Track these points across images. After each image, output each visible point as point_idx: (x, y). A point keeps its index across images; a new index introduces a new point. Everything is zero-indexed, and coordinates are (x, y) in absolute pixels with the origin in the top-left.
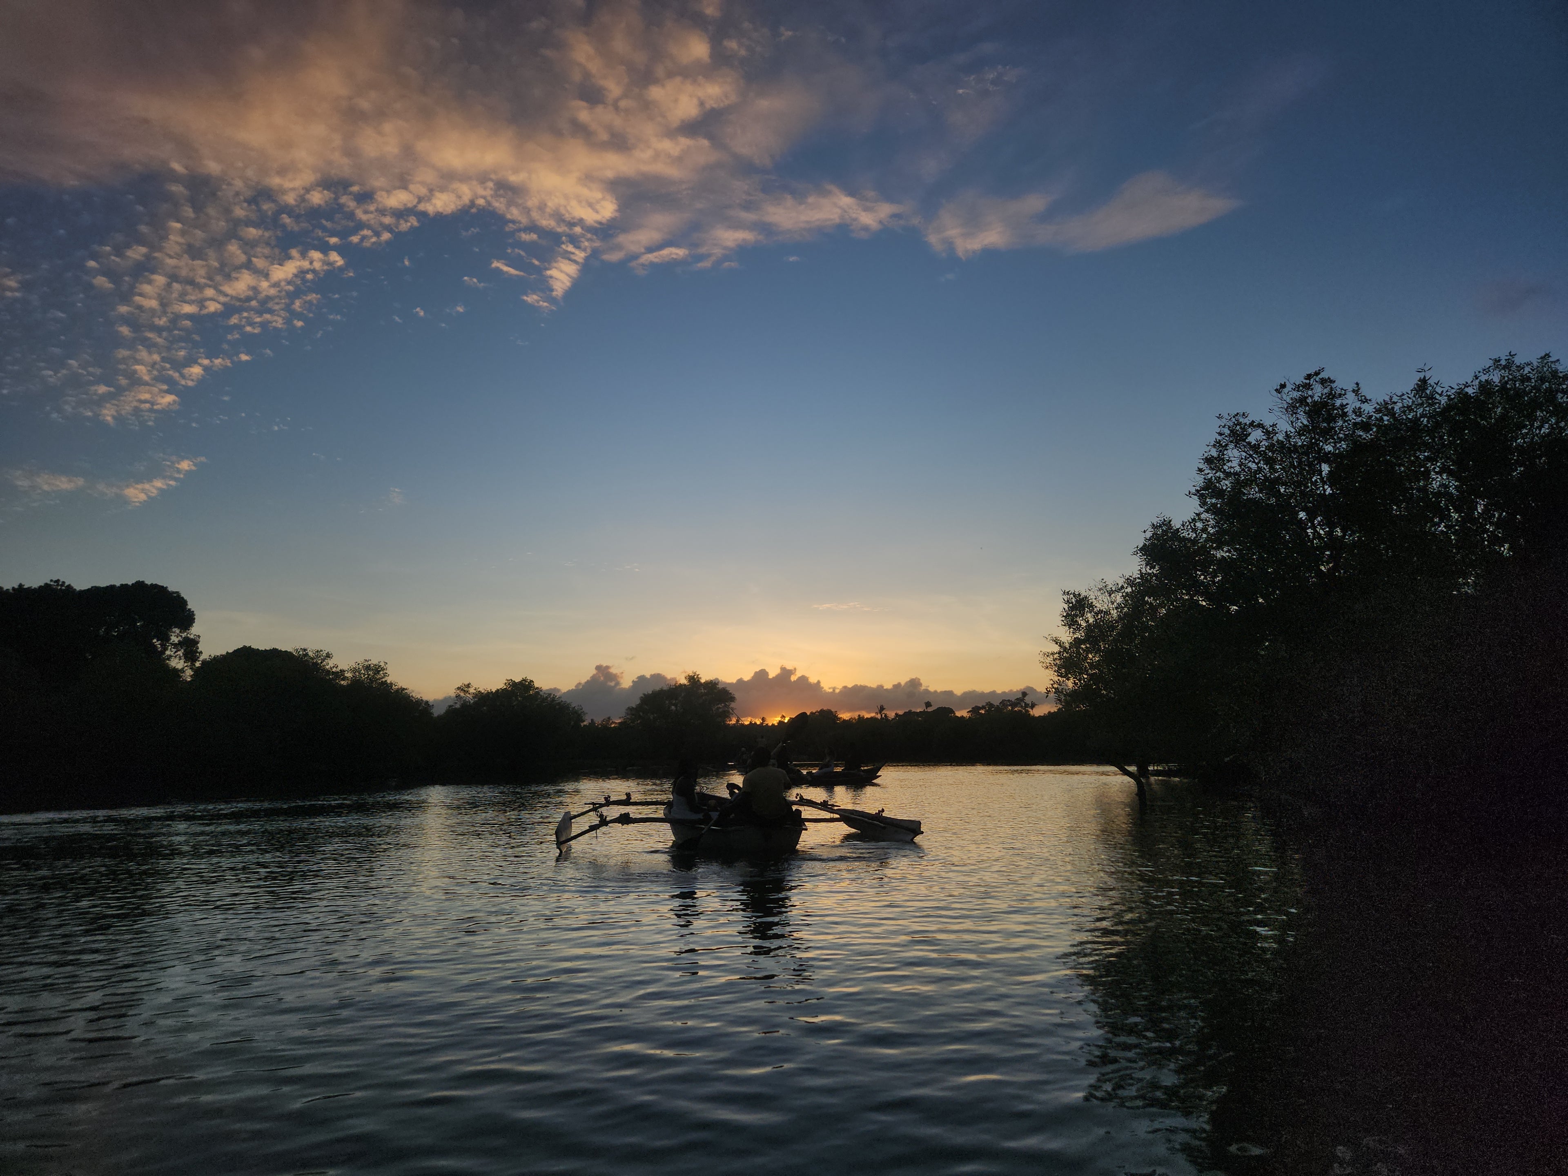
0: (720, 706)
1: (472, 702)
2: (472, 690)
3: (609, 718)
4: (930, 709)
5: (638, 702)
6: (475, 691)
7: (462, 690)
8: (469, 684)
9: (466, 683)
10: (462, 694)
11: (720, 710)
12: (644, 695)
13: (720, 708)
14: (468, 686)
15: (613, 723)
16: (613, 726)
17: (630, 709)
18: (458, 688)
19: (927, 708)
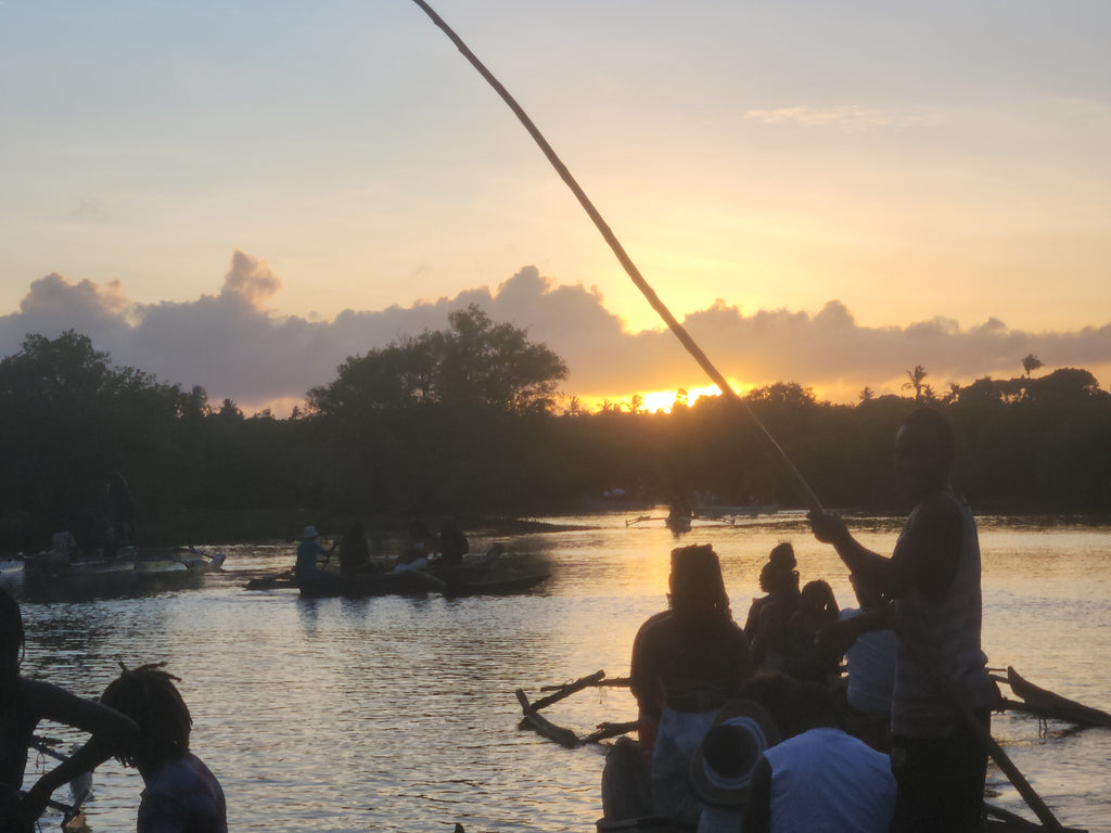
0: (529, 388)
4: (1037, 374)
11: (532, 398)
12: (350, 359)
13: (531, 393)
19: (1028, 373)
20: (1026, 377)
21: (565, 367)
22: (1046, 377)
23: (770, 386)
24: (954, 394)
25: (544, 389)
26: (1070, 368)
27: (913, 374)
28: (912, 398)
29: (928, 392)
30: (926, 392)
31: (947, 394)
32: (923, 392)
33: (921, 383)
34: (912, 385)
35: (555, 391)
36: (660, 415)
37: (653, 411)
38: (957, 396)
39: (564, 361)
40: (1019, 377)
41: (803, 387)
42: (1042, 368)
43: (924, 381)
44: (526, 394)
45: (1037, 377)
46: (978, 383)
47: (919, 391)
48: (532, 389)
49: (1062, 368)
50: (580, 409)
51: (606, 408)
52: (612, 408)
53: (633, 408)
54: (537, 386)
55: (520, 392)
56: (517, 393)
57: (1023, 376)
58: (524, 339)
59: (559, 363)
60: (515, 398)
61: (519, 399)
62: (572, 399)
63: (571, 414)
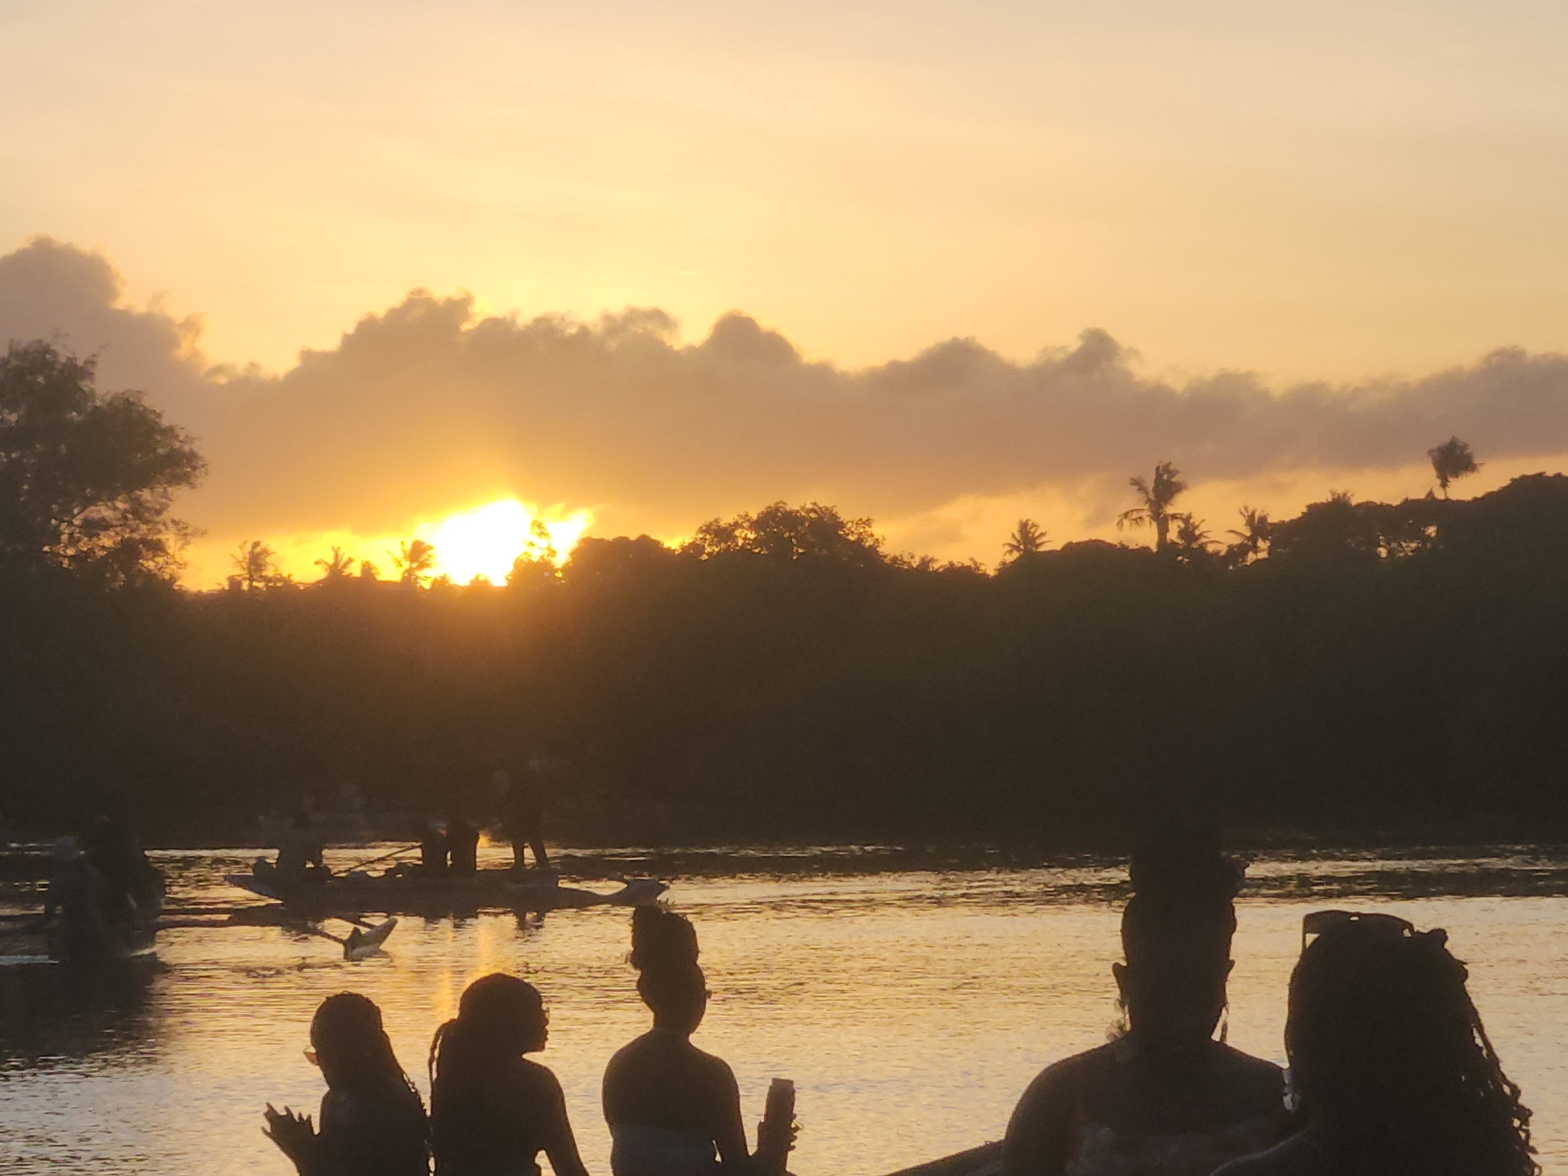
19: (1444, 485)
20: (1440, 495)
21: (191, 457)
22: (1490, 495)
23: (754, 516)
24: (1253, 539)
25: (138, 511)
26: (1550, 473)
27: (1150, 484)
28: (1146, 549)
29: (1189, 533)
30: (1182, 533)
31: (1236, 541)
32: (1173, 535)
33: (1170, 510)
34: (1146, 514)
35: (164, 516)
36: (479, 588)
37: (460, 578)
38: (1263, 544)
39: (189, 439)
40: (1420, 494)
41: (844, 516)
42: (1477, 472)
43: (1179, 505)
44: (93, 528)
45: (1468, 497)
46: (1314, 511)
47: (1163, 530)
48: (108, 514)
49: (1531, 471)
50: (269, 573)
51: (336, 571)
52: (355, 570)
53: (410, 571)
54: (120, 505)
55: (77, 522)
56: (70, 523)
57: (1431, 493)
58: (85, 385)
59: (177, 445)
60: (65, 537)
61: (73, 541)
62: (248, 547)
63: (245, 586)
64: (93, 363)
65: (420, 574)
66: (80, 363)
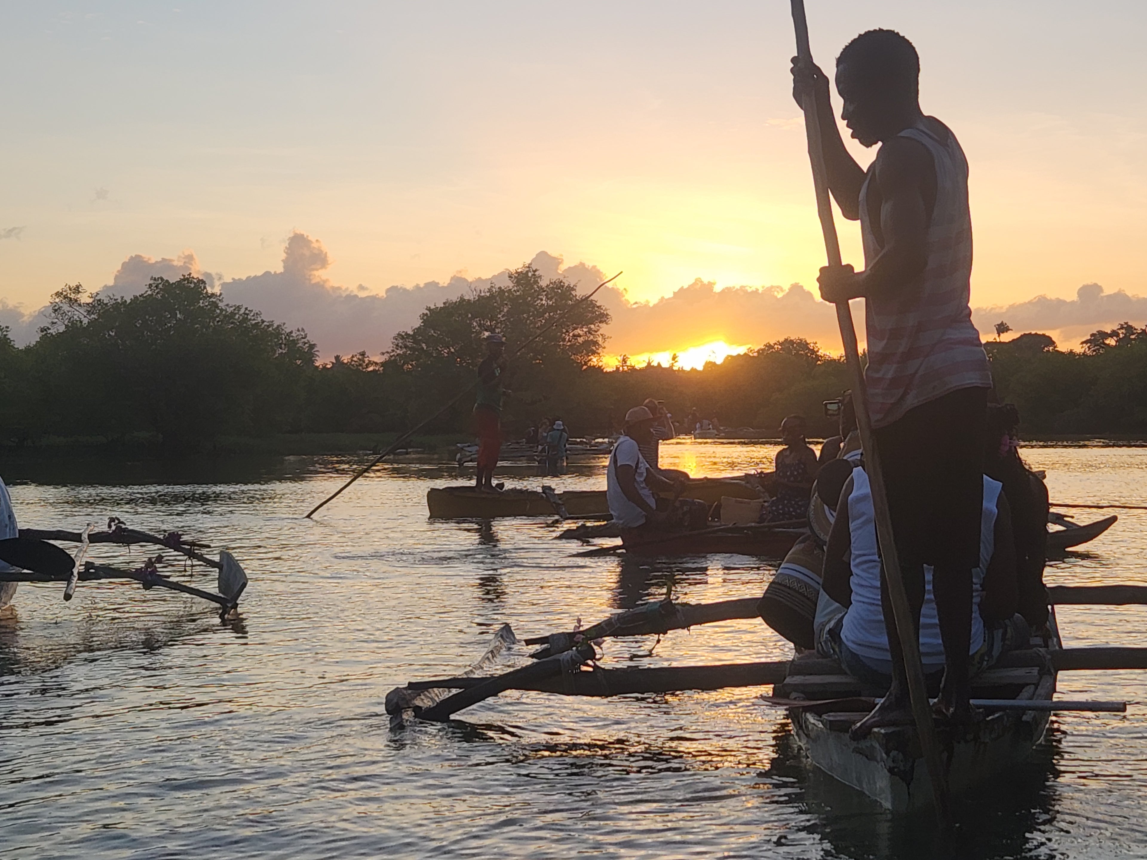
0: (578, 331)
1: (85, 321)
2: (85, 298)
3: (363, 354)
5: (418, 323)
6: (90, 300)
7: (66, 297)
8: (78, 287)
9: (73, 285)
10: (66, 307)
11: (580, 340)
12: (429, 309)
13: (579, 336)
14: (77, 289)
15: (370, 363)
16: (371, 369)
17: (403, 336)
18: (58, 294)
19: (999, 336)
20: (998, 340)
21: (607, 315)
22: (1014, 341)
23: (781, 341)
25: (590, 331)
35: (598, 333)
36: (693, 370)
37: (687, 368)
39: (606, 310)
41: (809, 342)
42: (1009, 332)
44: (576, 336)
45: (1007, 340)
48: (581, 333)
50: (629, 365)
51: (649, 364)
52: (655, 364)
53: (672, 364)
54: (585, 330)
55: (571, 335)
56: (569, 335)
57: (995, 339)
58: (573, 293)
59: (602, 311)
60: (567, 340)
61: (569, 341)
62: (622, 357)
63: (621, 369)
64: (576, 286)
65: (675, 364)
66: (572, 286)
